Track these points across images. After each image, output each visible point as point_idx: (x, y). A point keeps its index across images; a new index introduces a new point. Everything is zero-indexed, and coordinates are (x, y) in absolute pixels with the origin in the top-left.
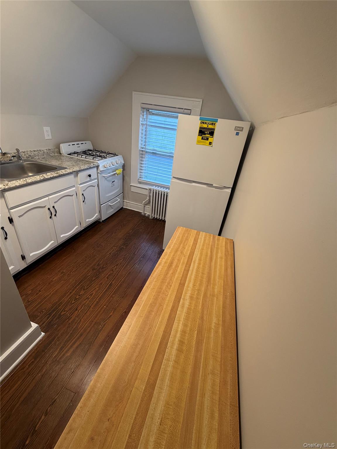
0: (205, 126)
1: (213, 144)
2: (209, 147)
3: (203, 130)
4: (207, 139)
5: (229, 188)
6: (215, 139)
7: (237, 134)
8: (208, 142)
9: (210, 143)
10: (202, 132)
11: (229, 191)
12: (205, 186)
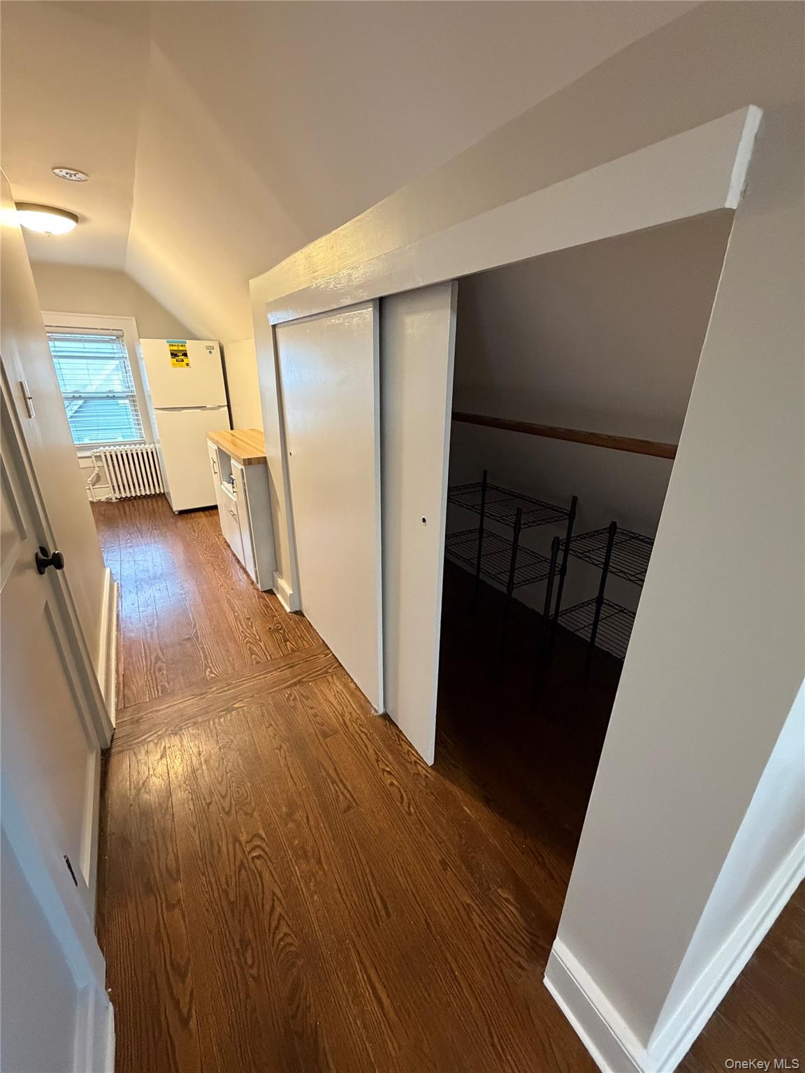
0: (175, 348)
1: (191, 365)
2: (187, 368)
3: (174, 352)
4: (183, 361)
5: (224, 406)
6: (190, 359)
7: (210, 352)
8: (184, 363)
9: (187, 364)
10: (174, 355)
11: (226, 408)
12: (199, 410)
